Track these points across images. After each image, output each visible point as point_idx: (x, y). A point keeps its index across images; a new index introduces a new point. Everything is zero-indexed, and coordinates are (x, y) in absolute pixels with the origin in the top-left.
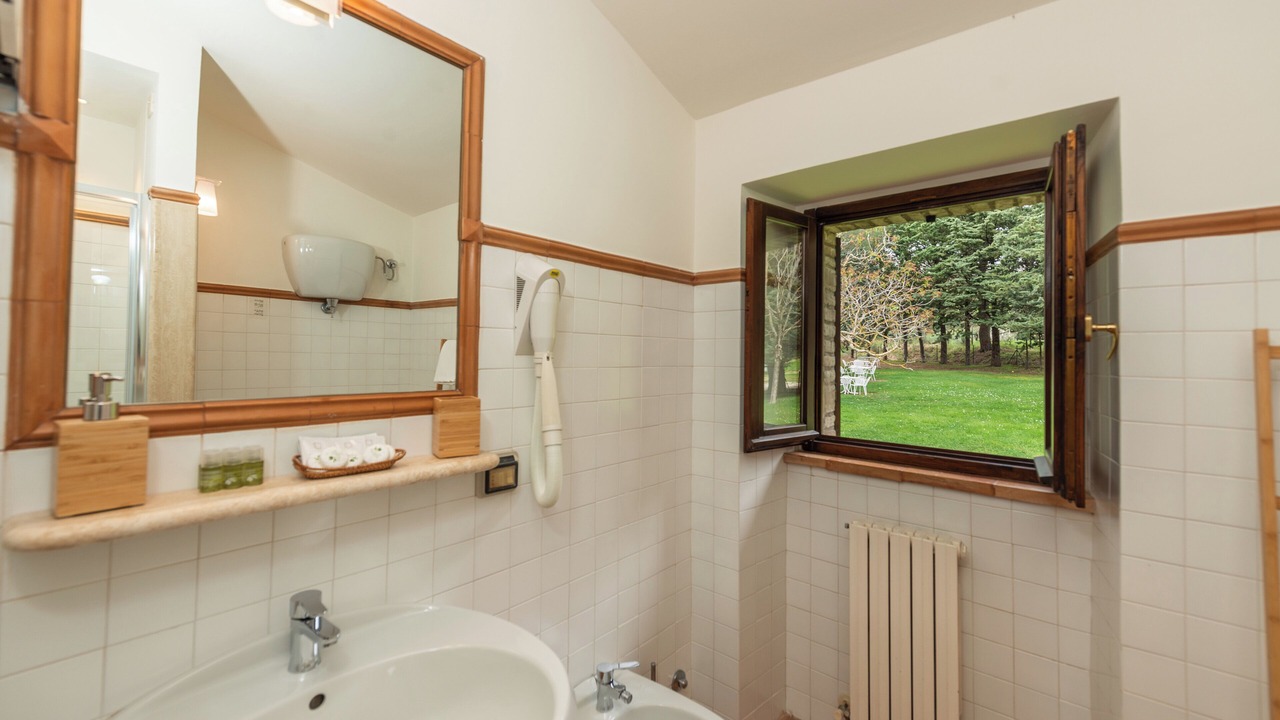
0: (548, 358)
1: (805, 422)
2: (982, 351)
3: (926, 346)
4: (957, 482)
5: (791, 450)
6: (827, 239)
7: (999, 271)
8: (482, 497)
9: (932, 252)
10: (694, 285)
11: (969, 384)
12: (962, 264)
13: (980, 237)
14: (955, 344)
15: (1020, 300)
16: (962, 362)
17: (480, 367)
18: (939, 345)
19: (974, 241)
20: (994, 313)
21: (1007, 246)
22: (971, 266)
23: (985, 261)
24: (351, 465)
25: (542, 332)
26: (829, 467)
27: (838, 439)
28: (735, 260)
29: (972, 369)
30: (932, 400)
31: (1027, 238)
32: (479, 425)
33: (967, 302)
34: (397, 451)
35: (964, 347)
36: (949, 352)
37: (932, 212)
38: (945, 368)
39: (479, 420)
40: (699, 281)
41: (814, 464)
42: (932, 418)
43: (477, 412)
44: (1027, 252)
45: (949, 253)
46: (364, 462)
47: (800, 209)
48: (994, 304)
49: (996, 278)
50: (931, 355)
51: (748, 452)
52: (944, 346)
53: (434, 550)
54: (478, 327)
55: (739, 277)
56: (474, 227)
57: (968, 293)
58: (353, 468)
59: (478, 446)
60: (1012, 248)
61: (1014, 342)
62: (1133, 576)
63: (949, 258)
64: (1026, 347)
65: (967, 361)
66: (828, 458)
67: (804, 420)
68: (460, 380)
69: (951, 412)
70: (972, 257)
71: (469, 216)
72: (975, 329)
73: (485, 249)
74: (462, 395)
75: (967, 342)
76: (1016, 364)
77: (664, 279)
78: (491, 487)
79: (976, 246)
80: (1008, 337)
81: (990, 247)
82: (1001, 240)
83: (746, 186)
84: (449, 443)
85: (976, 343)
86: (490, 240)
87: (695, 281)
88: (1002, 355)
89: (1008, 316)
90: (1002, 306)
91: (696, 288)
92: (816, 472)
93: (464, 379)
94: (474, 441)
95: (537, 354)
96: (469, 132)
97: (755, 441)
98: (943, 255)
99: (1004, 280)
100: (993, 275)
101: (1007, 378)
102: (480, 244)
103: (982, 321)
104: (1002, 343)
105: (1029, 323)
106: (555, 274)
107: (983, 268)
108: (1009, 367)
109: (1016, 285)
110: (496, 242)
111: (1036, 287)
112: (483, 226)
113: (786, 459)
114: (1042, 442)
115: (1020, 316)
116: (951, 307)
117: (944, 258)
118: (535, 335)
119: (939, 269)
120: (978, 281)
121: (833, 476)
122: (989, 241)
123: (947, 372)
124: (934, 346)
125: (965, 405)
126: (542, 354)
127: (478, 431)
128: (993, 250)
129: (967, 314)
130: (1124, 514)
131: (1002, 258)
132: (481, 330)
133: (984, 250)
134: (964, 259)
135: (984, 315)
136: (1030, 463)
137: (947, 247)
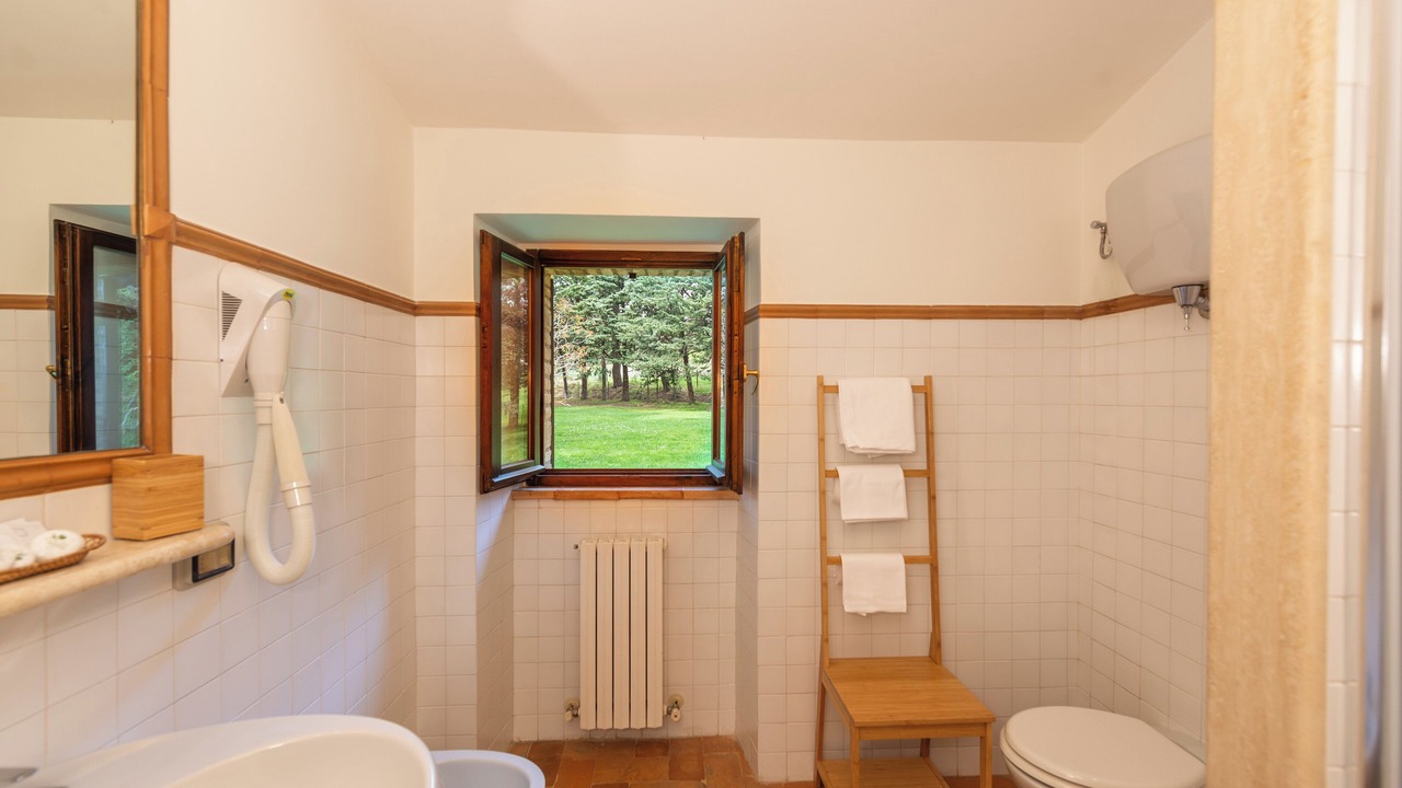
0: (282, 400)
1: (533, 458)
2: (615, 387)
3: (569, 382)
4: (659, 493)
5: (517, 487)
6: (547, 282)
7: (628, 315)
8: (186, 587)
9: (574, 290)
10: (416, 315)
11: (607, 418)
12: (600, 305)
13: (613, 282)
14: (593, 381)
15: (643, 342)
16: (599, 397)
17: (174, 414)
18: (581, 382)
19: (610, 284)
20: (624, 353)
21: (634, 293)
22: (607, 307)
23: (618, 304)
24: (21, 564)
25: (266, 368)
26: (556, 497)
27: (553, 471)
28: (468, 293)
29: (608, 403)
30: (578, 435)
31: (649, 288)
32: (202, 490)
33: (603, 342)
34: (85, 536)
35: (601, 384)
36: (588, 388)
37: (635, 271)
38: (586, 404)
39: (202, 484)
40: (423, 311)
41: (543, 496)
42: (578, 452)
43: (197, 474)
44: (648, 299)
45: (589, 293)
46: (37, 560)
47: (523, 247)
48: (624, 344)
49: (627, 321)
50: (573, 391)
51: (485, 492)
52: (585, 381)
53: (118, 673)
54: (171, 359)
55: (474, 312)
56: (164, 222)
57: (605, 333)
58: (25, 569)
59: (202, 518)
60: (638, 295)
61: (639, 379)
62: (766, 534)
63: (589, 298)
64: (648, 383)
65: (603, 396)
66: (555, 489)
67: (531, 456)
68: (148, 433)
69: (595, 444)
70: (608, 300)
71: (155, 204)
72: (610, 367)
73: (176, 250)
74: (152, 454)
75: (604, 379)
76: (640, 398)
77: (387, 306)
78: (200, 572)
79: (611, 289)
80: (635, 376)
81: (622, 292)
82: (631, 286)
83: (479, 216)
84: (160, 518)
85: (610, 380)
86: (183, 240)
87: (417, 311)
88: (631, 391)
89: (634, 356)
90: (629, 346)
91: (418, 318)
92: (543, 503)
93: (154, 431)
94: (196, 512)
95: (259, 395)
96: (151, 82)
97: (496, 480)
98: (583, 294)
99: (632, 323)
100: (624, 318)
101: (635, 411)
102: (170, 244)
103: (615, 360)
104: (630, 380)
105: (651, 363)
106: (288, 295)
107: (616, 311)
108: (635, 402)
109: (641, 328)
110: (192, 243)
111: (655, 332)
112: (175, 219)
113: (513, 498)
114: (709, 452)
115: (644, 356)
116: (591, 345)
117: (585, 297)
118: (254, 372)
119: (581, 308)
120: (613, 322)
121: (560, 504)
122: (621, 286)
123: (588, 407)
124: (576, 382)
125: (605, 438)
126: (267, 394)
127: (202, 498)
128: (623, 295)
129: (604, 353)
130: (761, 496)
131: (631, 303)
132: (174, 362)
133: (617, 295)
134: (601, 300)
135: (616, 354)
136: (705, 471)
137: (588, 288)
